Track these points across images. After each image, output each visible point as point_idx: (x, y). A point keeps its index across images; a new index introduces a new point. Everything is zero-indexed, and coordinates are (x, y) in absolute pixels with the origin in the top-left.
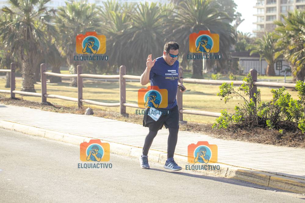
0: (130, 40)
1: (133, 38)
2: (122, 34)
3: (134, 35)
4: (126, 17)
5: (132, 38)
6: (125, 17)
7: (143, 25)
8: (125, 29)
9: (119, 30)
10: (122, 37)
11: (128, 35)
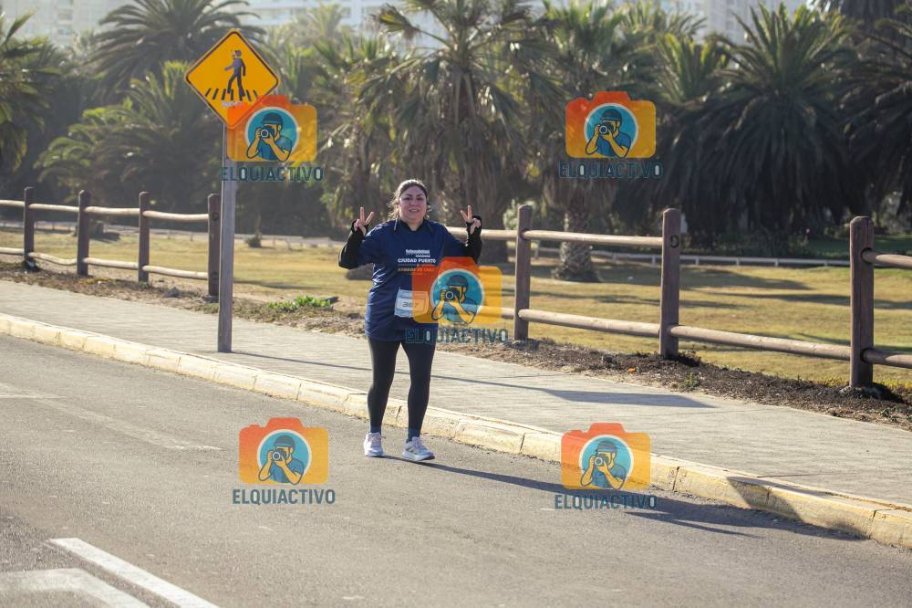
0: (729, 129)
1: (740, 122)
2: (701, 107)
3: (744, 113)
4: (714, 54)
5: (737, 121)
6: (711, 54)
7: (768, 81)
8: (711, 95)
9: (692, 93)
10: (704, 118)
11: (721, 112)
